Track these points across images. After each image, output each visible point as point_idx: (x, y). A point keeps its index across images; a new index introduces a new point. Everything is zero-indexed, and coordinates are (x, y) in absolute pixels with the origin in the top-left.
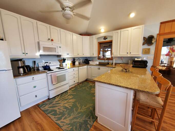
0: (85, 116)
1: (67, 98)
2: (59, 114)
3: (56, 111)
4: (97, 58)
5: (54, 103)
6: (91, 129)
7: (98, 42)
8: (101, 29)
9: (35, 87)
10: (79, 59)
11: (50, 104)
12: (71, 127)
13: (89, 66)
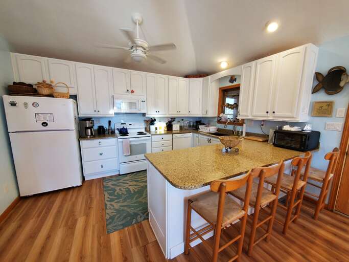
0: (141, 208)
1: (139, 180)
2: (115, 196)
3: (116, 190)
4: (216, 120)
5: (121, 181)
6: (134, 226)
7: (220, 88)
8: (220, 63)
9: (101, 154)
10: (183, 120)
11: (115, 181)
12: (115, 214)
13: (196, 135)
